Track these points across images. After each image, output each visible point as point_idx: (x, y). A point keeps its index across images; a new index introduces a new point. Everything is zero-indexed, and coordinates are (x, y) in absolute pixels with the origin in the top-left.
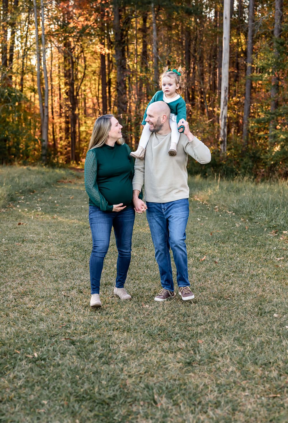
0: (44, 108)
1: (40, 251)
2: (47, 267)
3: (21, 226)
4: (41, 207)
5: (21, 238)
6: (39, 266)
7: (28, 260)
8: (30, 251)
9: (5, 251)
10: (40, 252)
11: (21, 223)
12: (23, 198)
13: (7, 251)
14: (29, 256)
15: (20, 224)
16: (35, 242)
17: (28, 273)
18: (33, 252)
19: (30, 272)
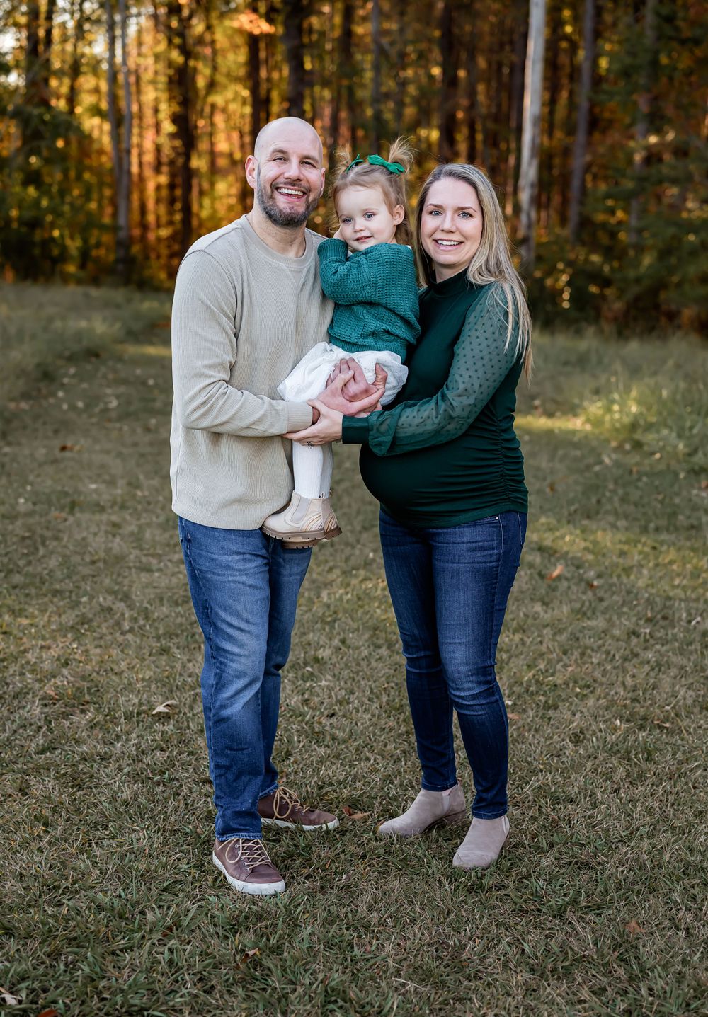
0: (122, 152)
1: (118, 540)
2: (137, 596)
3: (67, 454)
4: (118, 397)
5: (66, 494)
6: (114, 593)
7: (86, 571)
8: (90, 538)
9: (24, 538)
10: (117, 544)
11: (69, 444)
12: (72, 371)
13: (29, 538)
14: (88, 559)
15: (64, 449)
16: (102, 509)
17: (84, 620)
18: (98, 543)
19: (90, 616)
